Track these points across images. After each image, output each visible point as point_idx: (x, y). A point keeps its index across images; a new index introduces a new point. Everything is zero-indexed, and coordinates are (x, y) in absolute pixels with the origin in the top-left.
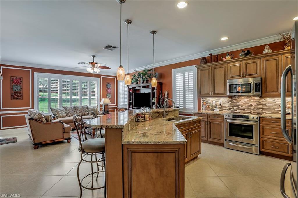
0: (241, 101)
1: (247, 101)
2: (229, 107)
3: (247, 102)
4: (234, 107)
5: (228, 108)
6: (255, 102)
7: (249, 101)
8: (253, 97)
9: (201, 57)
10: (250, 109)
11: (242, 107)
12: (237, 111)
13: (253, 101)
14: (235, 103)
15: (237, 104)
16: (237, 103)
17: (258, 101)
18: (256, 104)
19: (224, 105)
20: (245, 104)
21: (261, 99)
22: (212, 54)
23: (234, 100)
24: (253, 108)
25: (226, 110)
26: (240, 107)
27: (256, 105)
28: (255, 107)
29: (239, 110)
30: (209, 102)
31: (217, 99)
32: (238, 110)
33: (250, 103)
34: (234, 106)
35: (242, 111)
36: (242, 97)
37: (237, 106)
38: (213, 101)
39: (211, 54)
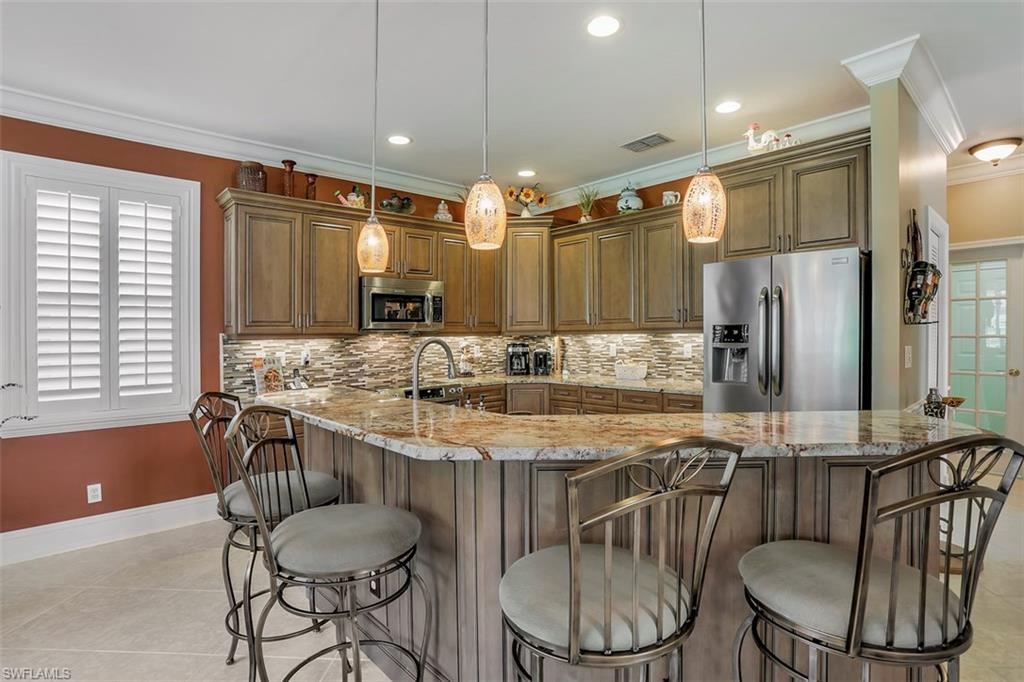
0: (367, 348)
1: (384, 348)
2: (334, 370)
3: (382, 351)
4: (350, 371)
5: (330, 375)
6: (403, 349)
7: (388, 348)
8: (397, 336)
9: (243, 159)
10: (391, 372)
11: (370, 366)
12: (357, 381)
13: (398, 348)
14: (351, 354)
15: (358, 358)
16: (357, 355)
17: (408, 348)
18: (403, 356)
19: (318, 365)
20: (378, 357)
21: (413, 342)
22: (295, 163)
23: (349, 344)
24: (398, 367)
25: (326, 383)
26: (366, 367)
27: (403, 359)
28: (401, 365)
29: (364, 379)
30: (261, 354)
31: (291, 341)
32: (361, 377)
33: (391, 354)
34: (351, 365)
35: (372, 380)
36: (372, 336)
37: (359, 364)
38: (277, 353)
39: (292, 164)
